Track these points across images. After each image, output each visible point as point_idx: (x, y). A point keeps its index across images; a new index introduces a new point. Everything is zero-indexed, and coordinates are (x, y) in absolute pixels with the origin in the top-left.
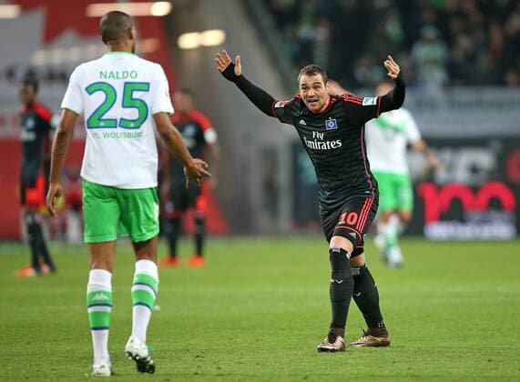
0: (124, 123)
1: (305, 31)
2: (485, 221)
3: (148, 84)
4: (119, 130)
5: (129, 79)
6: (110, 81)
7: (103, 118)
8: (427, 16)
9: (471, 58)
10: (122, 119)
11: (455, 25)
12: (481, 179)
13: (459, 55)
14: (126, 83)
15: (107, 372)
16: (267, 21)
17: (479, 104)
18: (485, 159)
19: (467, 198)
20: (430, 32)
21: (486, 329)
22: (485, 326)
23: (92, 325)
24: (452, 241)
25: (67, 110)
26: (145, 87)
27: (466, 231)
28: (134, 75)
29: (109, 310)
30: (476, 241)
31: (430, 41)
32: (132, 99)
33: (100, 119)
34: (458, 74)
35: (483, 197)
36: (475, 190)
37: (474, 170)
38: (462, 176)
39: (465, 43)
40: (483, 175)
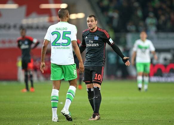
0: (63, 44)
1: (111, 14)
2: (169, 76)
3: (71, 32)
4: (61, 46)
5: (65, 31)
6: (59, 31)
7: (57, 43)
8: (151, 9)
9: (165, 23)
10: (62, 43)
11: (160, 12)
12: (168, 62)
13: (161, 22)
14: (63, 32)
15: (56, 120)
16: (98, 10)
17: (167, 38)
18: (169, 56)
19: (163, 69)
20: (151, 14)
21: (168, 111)
22: (168, 110)
23: (52, 106)
24: (158, 82)
25: (46, 40)
26: (69, 33)
27: (163, 79)
28: (66, 29)
29: (57, 102)
30: (166, 83)
31: (151, 17)
32: (65, 37)
33: (56, 43)
34: (160, 28)
35: (168, 69)
36: (165, 66)
37: (165, 59)
38: (161, 61)
39: (163, 18)
40: (168, 61)
